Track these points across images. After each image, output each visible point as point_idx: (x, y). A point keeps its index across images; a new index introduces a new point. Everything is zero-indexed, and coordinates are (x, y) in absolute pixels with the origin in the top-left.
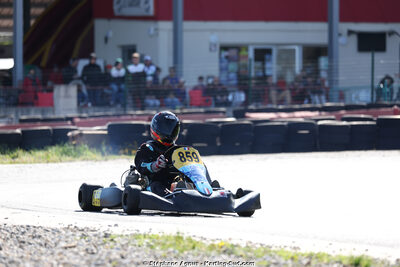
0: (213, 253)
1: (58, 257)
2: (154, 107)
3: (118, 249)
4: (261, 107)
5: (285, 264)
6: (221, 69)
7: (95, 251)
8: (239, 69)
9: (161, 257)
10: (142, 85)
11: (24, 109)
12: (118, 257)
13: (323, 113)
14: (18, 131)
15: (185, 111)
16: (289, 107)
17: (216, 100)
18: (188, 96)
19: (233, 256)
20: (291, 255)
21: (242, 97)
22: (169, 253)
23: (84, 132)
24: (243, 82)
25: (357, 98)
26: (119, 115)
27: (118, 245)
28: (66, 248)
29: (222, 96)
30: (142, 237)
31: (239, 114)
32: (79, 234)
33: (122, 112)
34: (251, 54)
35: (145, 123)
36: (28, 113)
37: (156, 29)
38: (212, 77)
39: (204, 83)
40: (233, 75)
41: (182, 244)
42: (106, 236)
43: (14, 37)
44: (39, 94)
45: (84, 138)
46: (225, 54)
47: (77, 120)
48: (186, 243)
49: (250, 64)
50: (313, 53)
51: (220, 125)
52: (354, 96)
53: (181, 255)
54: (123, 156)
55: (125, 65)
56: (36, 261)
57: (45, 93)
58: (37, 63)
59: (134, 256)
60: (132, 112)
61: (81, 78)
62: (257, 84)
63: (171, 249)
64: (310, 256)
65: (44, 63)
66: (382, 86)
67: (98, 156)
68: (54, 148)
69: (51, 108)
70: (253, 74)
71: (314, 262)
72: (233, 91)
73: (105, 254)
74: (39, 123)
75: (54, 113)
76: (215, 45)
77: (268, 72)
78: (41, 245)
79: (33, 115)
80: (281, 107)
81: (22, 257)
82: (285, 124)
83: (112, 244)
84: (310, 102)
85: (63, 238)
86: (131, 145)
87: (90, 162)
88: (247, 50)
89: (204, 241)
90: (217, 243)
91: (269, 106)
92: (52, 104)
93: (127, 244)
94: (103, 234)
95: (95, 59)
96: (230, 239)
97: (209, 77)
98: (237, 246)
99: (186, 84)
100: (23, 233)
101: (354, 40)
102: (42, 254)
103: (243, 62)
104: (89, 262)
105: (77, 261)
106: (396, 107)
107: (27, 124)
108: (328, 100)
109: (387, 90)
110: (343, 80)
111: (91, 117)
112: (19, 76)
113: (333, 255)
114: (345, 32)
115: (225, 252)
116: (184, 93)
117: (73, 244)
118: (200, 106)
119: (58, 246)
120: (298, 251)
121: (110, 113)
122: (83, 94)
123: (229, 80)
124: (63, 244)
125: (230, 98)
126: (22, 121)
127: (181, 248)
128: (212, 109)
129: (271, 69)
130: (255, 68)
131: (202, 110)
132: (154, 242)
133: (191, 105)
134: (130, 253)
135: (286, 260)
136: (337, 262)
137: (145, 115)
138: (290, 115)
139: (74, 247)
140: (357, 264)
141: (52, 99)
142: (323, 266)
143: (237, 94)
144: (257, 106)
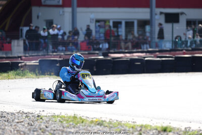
0: (92, 125)
1: (14, 127)
2: (62, 51)
3: (44, 123)
4: (116, 51)
5: (128, 130)
6: (96, 32)
7: (33, 124)
9: (66, 127)
12: (44, 127)
13: (148, 54)
16: (130, 51)
17: (93, 47)
18: (79, 45)
19: (102, 126)
20: (132, 126)
21: (107, 46)
22: (70, 125)
23: (27, 64)
25: (165, 46)
26: (45, 55)
27: (45, 121)
28: (18, 123)
29: (97, 45)
30: (56, 117)
31: (105, 55)
32: (25, 115)
33: (46, 54)
34: (111, 24)
35: (58, 59)
37: (63, 12)
40: (102, 35)
41: (77, 120)
42: (38, 116)
45: (27, 66)
46: (98, 24)
47: (24, 58)
48: (79, 120)
50: (143, 24)
51: (96, 60)
52: (163, 45)
53: (76, 126)
54: (47, 76)
55: (48, 29)
56: (3, 129)
57: (7, 44)
59: (52, 126)
62: (114, 39)
63: (71, 123)
64: (141, 126)
65: (6, 28)
66: (177, 40)
67: (34, 76)
68: (12, 72)
69: (10, 52)
71: (143, 129)
72: (102, 43)
73: (38, 126)
74: (4, 59)
76: (93, 20)
77: (120, 33)
78: (5, 121)
79: (1, 55)
80: (126, 51)
82: (128, 59)
83: (41, 120)
85: (17, 117)
86: (51, 70)
87: (30, 79)
88: (109, 22)
89: (88, 119)
90: (94, 120)
91: (121, 50)
92: (11, 50)
93: (49, 121)
94: (37, 116)
95: (32, 26)
96: (101, 118)
98: (104, 121)
101: (163, 17)
102: (6, 126)
104: (29, 130)
105: (24, 129)
106: (184, 51)
108: (150, 48)
109: (180, 42)
111: (30, 56)
113: (153, 125)
115: (98, 124)
116: (77, 44)
117: (21, 121)
118: (85, 51)
119: (14, 121)
120: (135, 124)
121: (40, 54)
122: (26, 44)
124: (17, 121)
125: (101, 46)
127: (76, 122)
128: (92, 52)
129: (121, 31)
131: (87, 52)
132: (63, 119)
133: (81, 50)
134: (51, 125)
135: (129, 128)
136: (155, 129)
137: (58, 55)
138: (131, 55)
139: (22, 122)
140: (165, 130)
141: (11, 47)
142: (148, 131)
143: (104, 45)
144: (114, 50)
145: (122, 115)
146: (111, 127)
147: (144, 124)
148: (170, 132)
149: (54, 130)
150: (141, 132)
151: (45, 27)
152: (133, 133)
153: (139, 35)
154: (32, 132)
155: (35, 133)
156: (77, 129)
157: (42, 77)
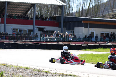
37: (1, 25)
76: (12, 29)
88: (18, 30)
114: (36, 27)
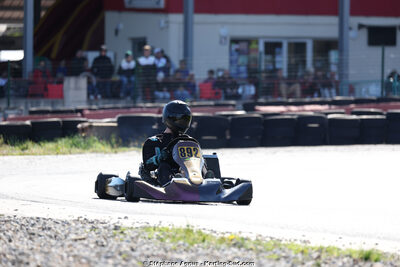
0: (223, 246)
1: (68, 249)
2: (164, 100)
3: (128, 241)
4: (271, 100)
5: (294, 258)
6: (231, 62)
7: (105, 243)
8: (249, 62)
9: (171, 250)
10: (151, 78)
11: (35, 101)
12: (128, 249)
13: (333, 107)
14: (28, 123)
15: (195, 104)
16: (298, 100)
17: (225, 92)
18: (197, 88)
19: (242, 249)
20: (301, 249)
21: (252, 90)
22: (179, 246)
23: (94, 124)
24: (253, 75)
25: (367, 92)
26: (129, 108)
27: (128, 238)
28: (76, 240)
29: (232, 89)
30: (152, 229)
31: (249, 107)
32: (89, 226)
33: (132, 105)
34: (261, 47)
35: (154, 115)
36: (38, 104)
37: (167, 22)
38: (222, 70)
39: (215, 76)
40: (243, 69)
41: (192, 237)
42: (116, 228)
43: (25, 29)
44: (49, 86)
45: (94, 129)
46: (235, 47)
47: (87, 112)
48: (196, 236)
49: (260, 57)
50: (324, 47)
51: (230, 118)
52: (364, 90)
53: (192, 248)
54: (132, 148)
55: (135, 57)
56: (46, 253)
57: (55, 85)
58: (47, 55)
59: (143, 248)
60: (142, 105)
61: (91, 70)
62: (267, 77)
63: (181, 242)
64: (320, 250)
65: (54, 55)
67: (108, 148)
68: (64, 140)
69: (60, 100)
70: (263, 67)
71: (324, 256)
72: (243, 84)
73: (115, 247)
74: (49, 115)
75: (63, 105)
76: (225, 38)
77: (278, 66)
78: (51, 237)
79: (42, 107)
80: (291, 100)
81: (32, 249)
82: (295, 117)
83: (122, 236)
84: (320, 96)
85: (73, 230)
86: (141, 137)
87: (99, 155)
88: (257, 43)
89: (214, 235)
90: (227, 236)
91: (279, 99)
92: (61, 96)
93: (137, 237)
94: (113, 227)
95: (106, 51)
96: (240, 232)
97: (219, 70)
98: (246, 239)
99: (196, 77)
100: (33, 225)
101: (364, 34)
102: (52, 246)
103: (253, 55)
104: (99, 255)
105: (87, 253)
107: (36, 116)
108: (338, 94)
109: (397, 84)
110: (353, 74)
111: (101, 109)
112: (29, 67)
113: (343, 249)
114: (355, 26)
115: (235, 245)
116: (194, 86)
117: (83, 237)
118: (209, 99)
119: (68, 238)
120: (308, 245)
121: (120, 105)
123: (239, 72)
124: (73, 236)
125: (240, 91)
126: (32, 113)
127: (191, 241)
128: (222, 102)
129: (281, 62)
130: (266, 61)
131: (212, 103)
132: (164, 235)
133: (201, 98)
134: (140, 246)
135: (296, 254)
136: (347, 256)
137: (155, 107)
138: (300, 108)
139: (84, 239)
140: (367, 258)
141: (62, 91)
142: (333, 260)
143: (247, 88)
144: (267, 99)
145: (282, 228)
146: (261, 251)
147: (326, 245)
148: (376, 261)
149: (148, 257)
150: (320, 261)
151: (130, 52)
152: (303, 264)
153: (317, 69)
154: (103, 260)
155: (110, 261)
156: (193, 254)
157: (124, 151)
